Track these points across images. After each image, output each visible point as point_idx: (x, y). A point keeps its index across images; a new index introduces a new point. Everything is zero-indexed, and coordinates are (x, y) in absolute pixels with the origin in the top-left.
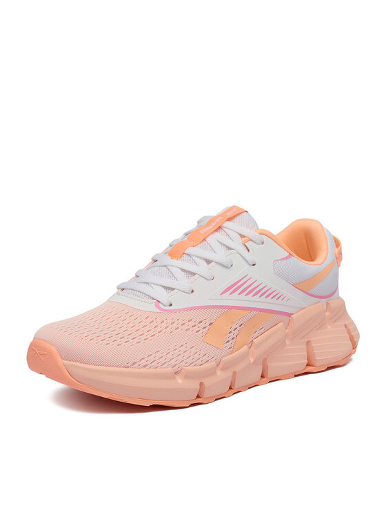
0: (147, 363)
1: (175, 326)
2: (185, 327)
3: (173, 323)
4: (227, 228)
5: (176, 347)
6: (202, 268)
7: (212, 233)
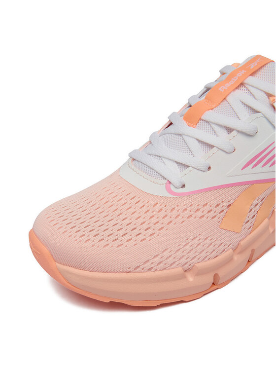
0: (152, 266)
1: (187, 213)
2: (199, 214)
3: (186, 209)
4: (252, 86)
5: (187, 242)
6: (221, 139)
7: (234, 90)
